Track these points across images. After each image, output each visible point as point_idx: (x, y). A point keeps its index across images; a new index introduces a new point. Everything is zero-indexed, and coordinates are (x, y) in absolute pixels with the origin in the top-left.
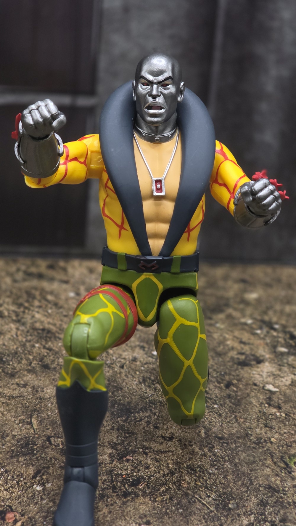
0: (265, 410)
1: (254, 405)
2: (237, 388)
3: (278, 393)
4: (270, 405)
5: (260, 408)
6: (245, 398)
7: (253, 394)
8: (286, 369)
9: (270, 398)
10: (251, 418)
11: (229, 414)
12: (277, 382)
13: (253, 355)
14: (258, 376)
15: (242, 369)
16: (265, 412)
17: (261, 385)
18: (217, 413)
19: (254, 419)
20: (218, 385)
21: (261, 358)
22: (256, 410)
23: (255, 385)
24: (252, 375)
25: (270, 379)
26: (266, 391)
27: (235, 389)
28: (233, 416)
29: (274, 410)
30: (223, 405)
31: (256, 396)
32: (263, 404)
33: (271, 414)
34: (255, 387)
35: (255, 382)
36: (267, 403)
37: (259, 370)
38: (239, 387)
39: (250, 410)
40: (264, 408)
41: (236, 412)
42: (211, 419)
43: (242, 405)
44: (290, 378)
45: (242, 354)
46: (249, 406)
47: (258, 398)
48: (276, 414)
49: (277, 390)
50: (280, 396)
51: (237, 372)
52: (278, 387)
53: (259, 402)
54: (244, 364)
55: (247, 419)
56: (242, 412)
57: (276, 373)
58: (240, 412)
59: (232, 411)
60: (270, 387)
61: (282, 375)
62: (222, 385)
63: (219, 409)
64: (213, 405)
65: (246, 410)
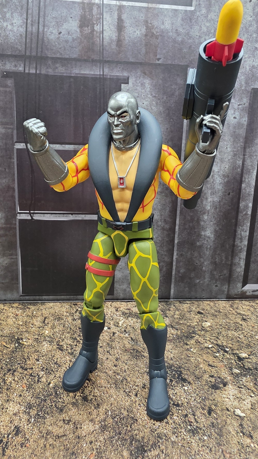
0: (241, 441)
1: (233, 435)
2: (216, 415)
3: (245, 419)
4: (244, 434)
5: (238, 438)
6: (225, 426)
7: (228, 422)
8: (243, 390)
9: (241, 425)
10: (234, 452)
11: (217, 448)
12: (241, 405)
13: (219, 378)
14: (228, 400)
15: (216, 392)
16: (242, 444)
17: (232, 410)
18: (208, 447)
19: (237, 453)
20: (202, 411)
21: (225, 380)
22: (235, 440)
23: (228, 410)
24: (223, 399)
25: (236, 403)
26: (237, 417)
27: (215, 415)
28: (221, 450)
29: (248, 441)
30: (211, 436)
31: (231, 423)
32: (238, 433)
33: (247, 446)
34: (228, 412)
35: (227, 406)
36: (242, 432)
37: (226, 393)
38: (217, 413)
39: (231, 442)
40: (240, 438)
41: (221, 445)
42: (205, 456)
43: (224, 435)
44: (249, 400)
45: (212, 376)
46: (229, 436)
47: (233, 425)
48: (251, 445)
49: (244, 415)
50: (248, 422)
51: (213, 395)
52: (243, 411)
53: (235, 430)
54: (215, 387)
55: (231, 454)
56: (225, 444)
57: (238, 396)
58: (224, 445)
59: (219, 445)
60: (238, 412)
61: (243, 398)
62: (205, 411)
63: (209, 442)
64: (203, 437)
65: (228, 442)
